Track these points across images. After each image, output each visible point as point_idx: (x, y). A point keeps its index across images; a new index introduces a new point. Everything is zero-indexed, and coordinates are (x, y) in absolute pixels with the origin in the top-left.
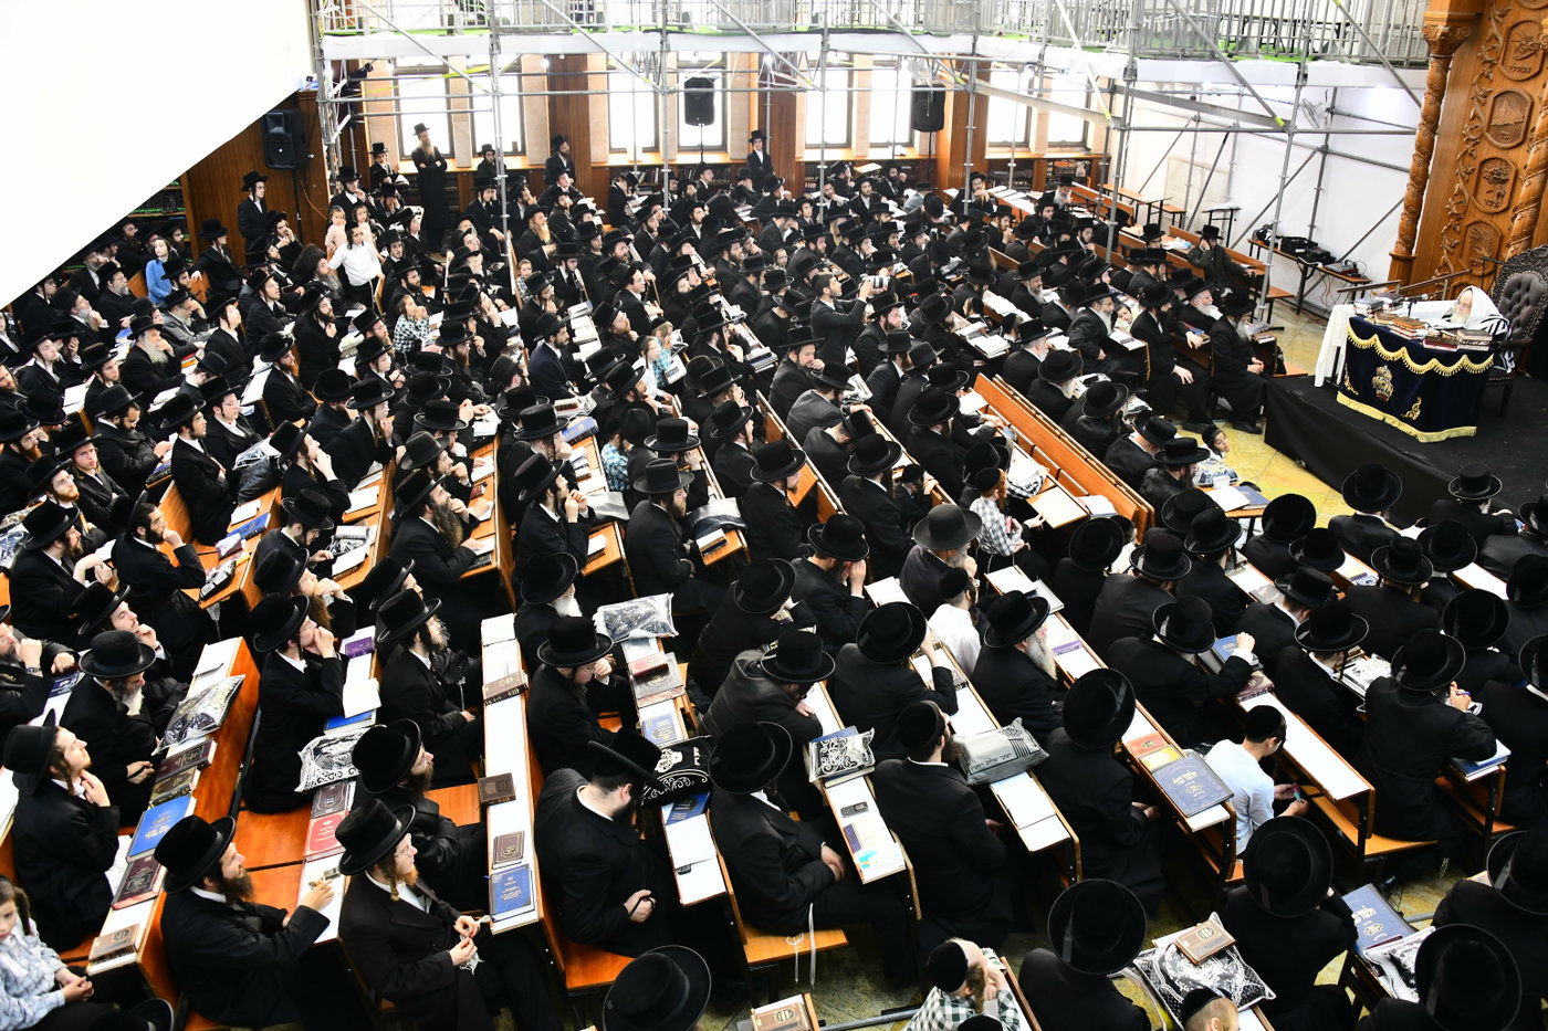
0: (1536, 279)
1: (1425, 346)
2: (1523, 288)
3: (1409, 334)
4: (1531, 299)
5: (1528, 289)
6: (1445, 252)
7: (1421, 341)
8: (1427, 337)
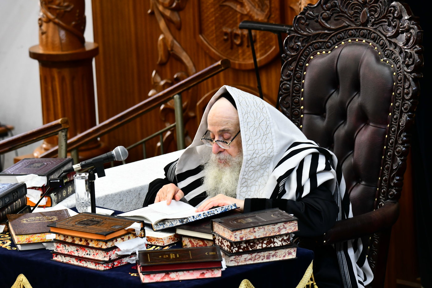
0: (368, 57)
1: (145, 279)
2: (345, 84)
3: (100, 256)
4: (369, 107)
5: (356, 86)
6: (162, 24)
7: (132, 268)
8: (144, 255)
